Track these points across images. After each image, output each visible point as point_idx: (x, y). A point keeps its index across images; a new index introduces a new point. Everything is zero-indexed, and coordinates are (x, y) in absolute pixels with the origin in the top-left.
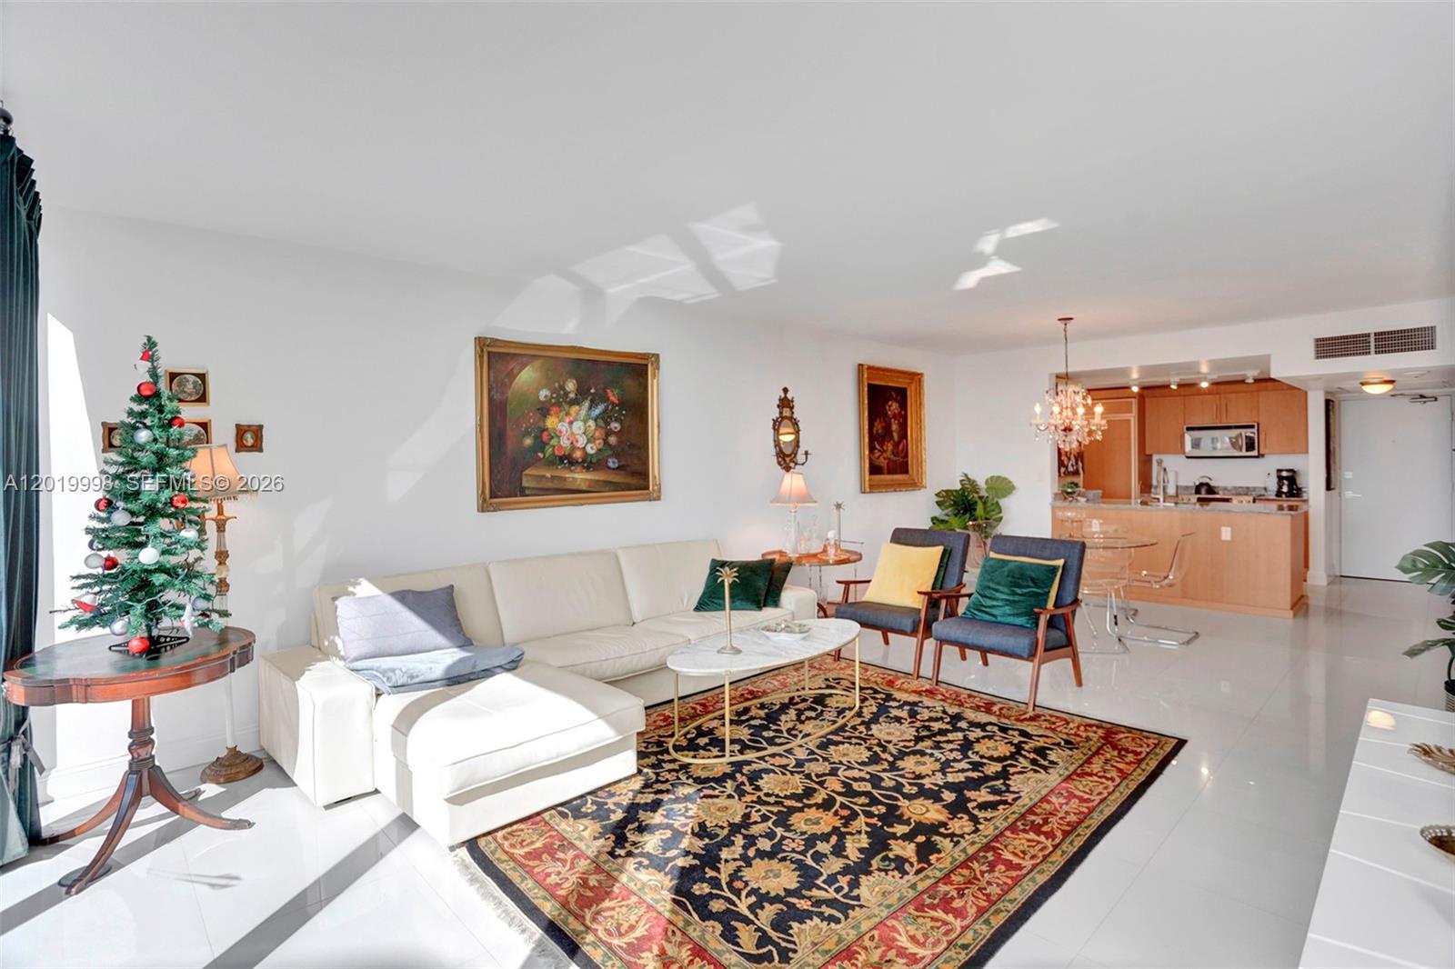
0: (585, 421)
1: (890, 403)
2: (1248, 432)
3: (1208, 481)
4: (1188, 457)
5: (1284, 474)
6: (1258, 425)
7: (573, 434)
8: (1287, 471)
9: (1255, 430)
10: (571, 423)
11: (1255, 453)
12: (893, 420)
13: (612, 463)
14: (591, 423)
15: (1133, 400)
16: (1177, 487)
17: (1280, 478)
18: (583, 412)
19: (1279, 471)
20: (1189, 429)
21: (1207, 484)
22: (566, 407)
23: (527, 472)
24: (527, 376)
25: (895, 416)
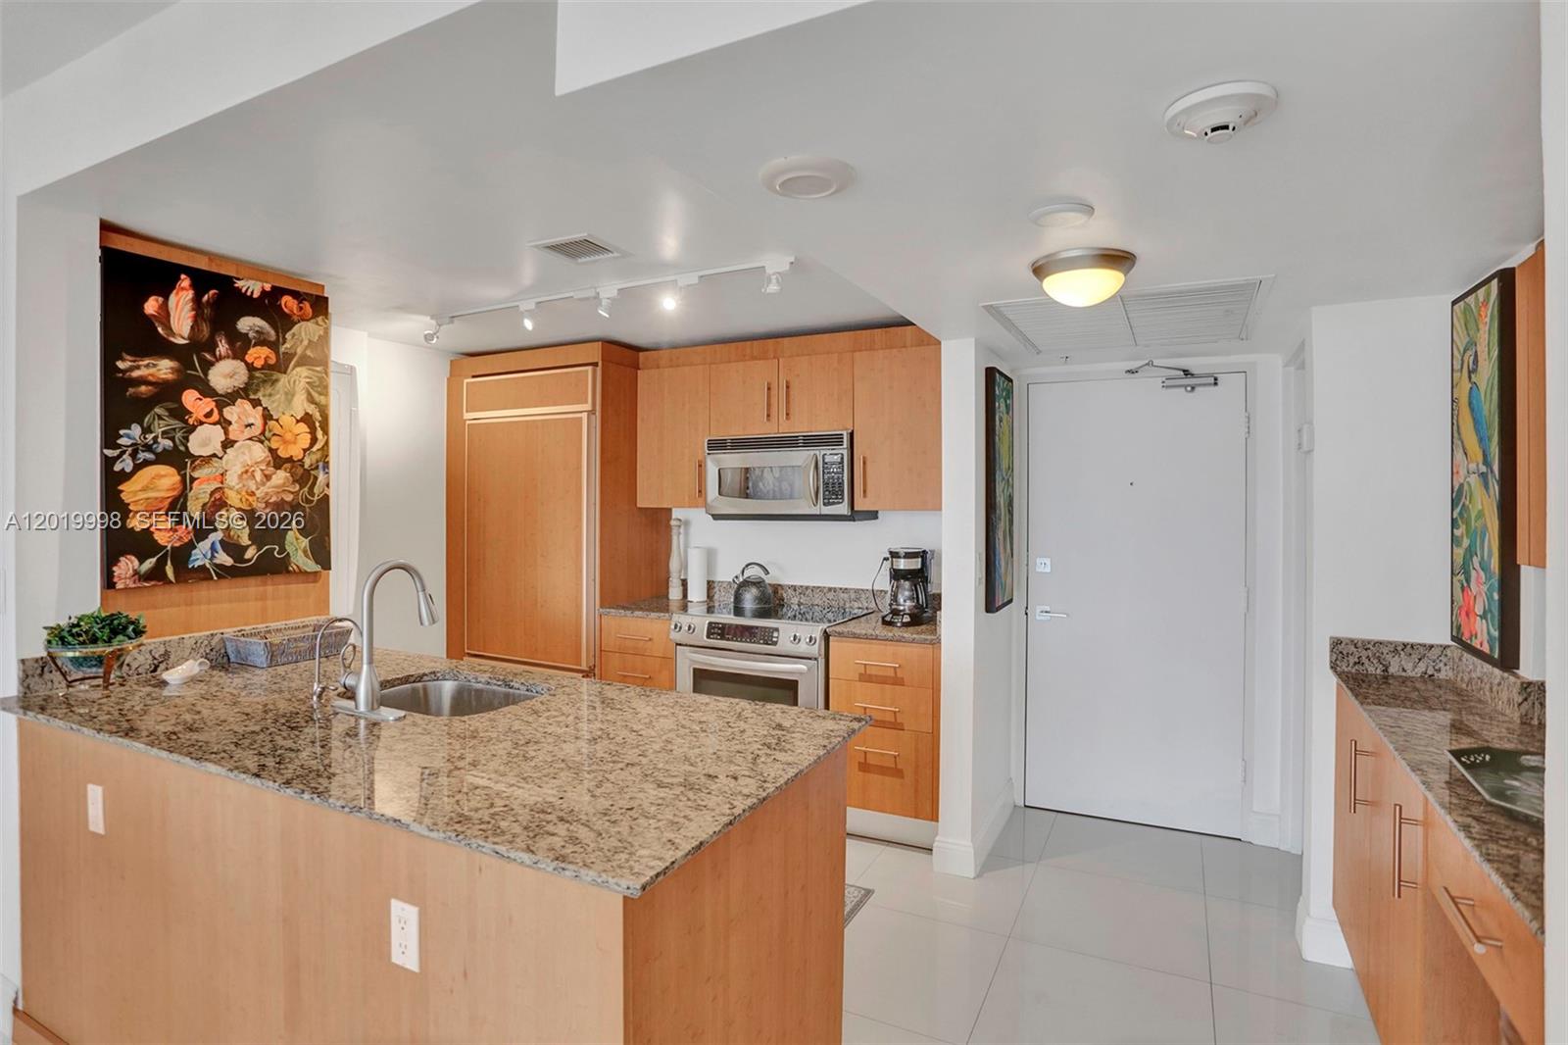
2: (834, 455)
3: (761, 573)
4: (716, 517)
5: (902, 564)
6: (852, 435)
8: (909, 555)
9: (844, 450)
11: (843, 509)
15: (590, 368)
16: (710, 585)
17: (897, 575)
19: (894, 555)
20: (717, 445)
21: (758, 583)
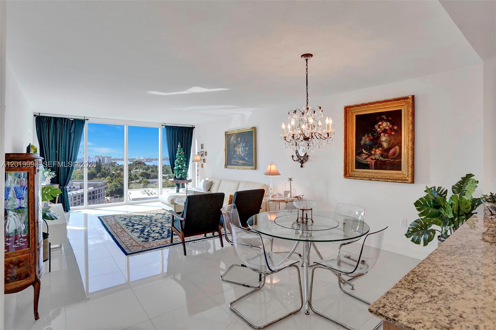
0: (241, 148)
1: (380, 123)
7: (239, 151)
10: (239, 148)
12: (382, 134)
13: (246, 159)
14: (242, 148)
18: (241, 146)
22: (238, 144)
23: (232, 160)
24: (233, 138)
25: (385, 131)
